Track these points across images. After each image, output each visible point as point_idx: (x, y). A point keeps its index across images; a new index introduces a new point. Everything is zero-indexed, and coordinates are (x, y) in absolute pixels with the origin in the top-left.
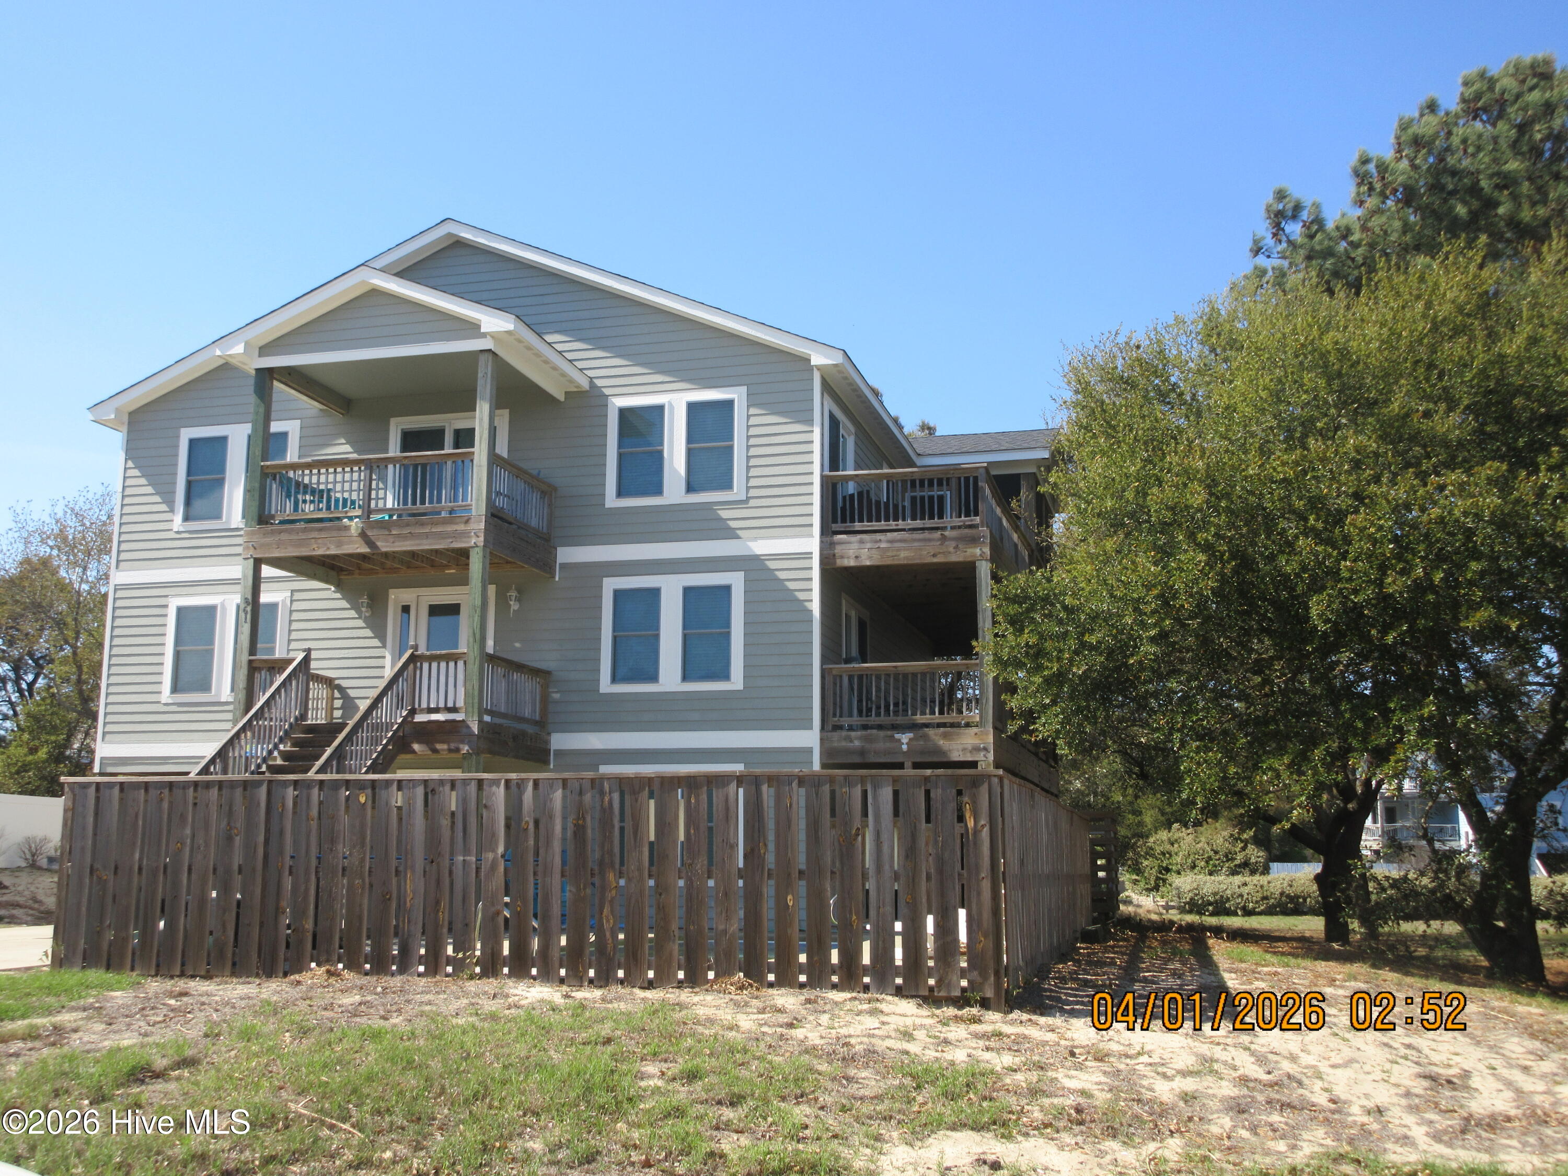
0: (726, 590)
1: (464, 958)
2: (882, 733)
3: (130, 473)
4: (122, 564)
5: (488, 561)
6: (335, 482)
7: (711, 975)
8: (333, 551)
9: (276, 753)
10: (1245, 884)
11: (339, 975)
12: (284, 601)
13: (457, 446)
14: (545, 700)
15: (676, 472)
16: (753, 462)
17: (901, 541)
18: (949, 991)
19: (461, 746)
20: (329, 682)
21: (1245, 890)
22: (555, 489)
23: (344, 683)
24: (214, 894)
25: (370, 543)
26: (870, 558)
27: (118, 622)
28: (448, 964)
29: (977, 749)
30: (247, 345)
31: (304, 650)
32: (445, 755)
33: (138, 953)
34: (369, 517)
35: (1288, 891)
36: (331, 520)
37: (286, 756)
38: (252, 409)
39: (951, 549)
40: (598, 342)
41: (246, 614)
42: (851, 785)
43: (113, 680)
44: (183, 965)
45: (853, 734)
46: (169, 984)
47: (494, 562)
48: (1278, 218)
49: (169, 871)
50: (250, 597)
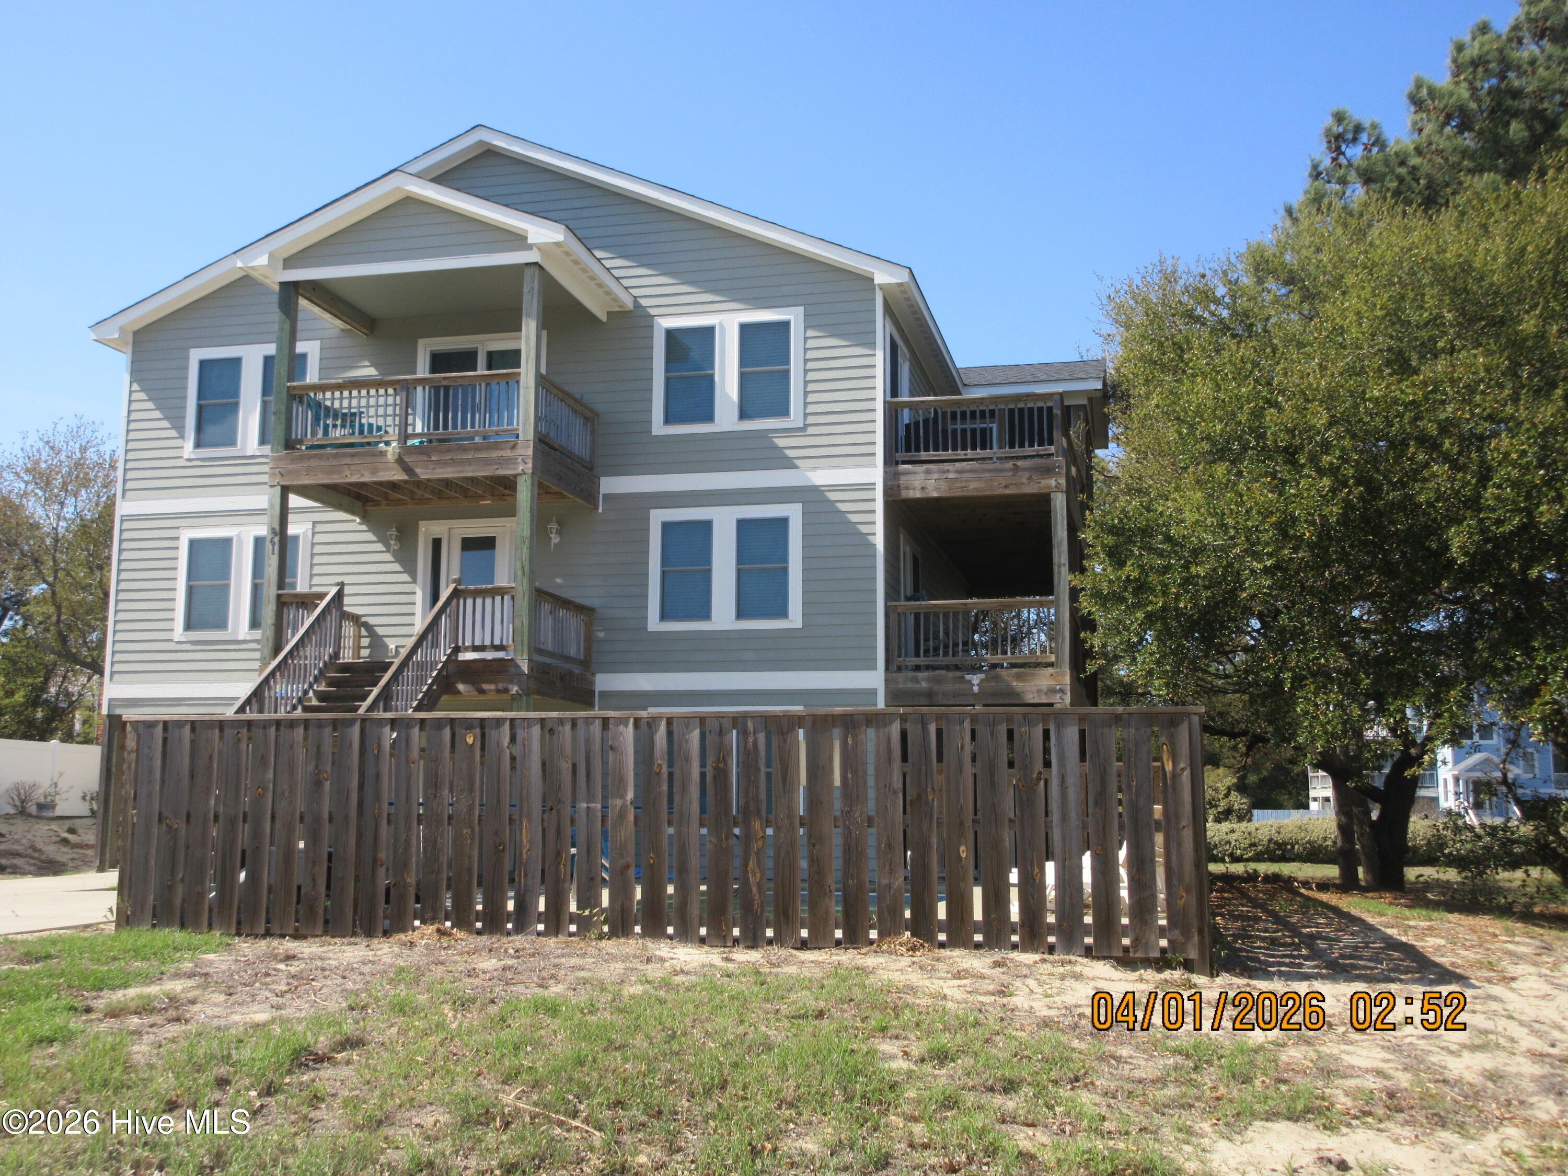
0: (782, 523)
1: (591, 916)
2: (951, 674)
3: (135, 396)
4: (128, 493)
5: (536, 491)
6: (368, 407)
7: (873, 934)
8: (368, 478)
9: (311, 694)
10: (1233, 831)
11: (450, 935)
12: (305, 533)
13: (490, 367)
14: (589, 639)
15: (727, 397)
16: (811, 387)
17: (970, 471)
18: (1146, 952)
19: (510, 686)
20: (356, 619)
21: (1233, 837)
22: (597, 415)
23: (372, 621)
24: (301, 845)
25: (408, 470)
26: (937, 489)
27: (125, 555)
28: (571, 922)
29: (1052, 691)
30: (271, 256)
31: (337, 584)
32: (491, 696)
33: (216, 910)
34: (405, 442)
35: (1276, 837)
36: (362, 445)
37: (321, 696)
38: (276, 327)
39: (1024, 480)
40: (643, 259)
41: (273, 545)
42: (1031, 724)
43: (121, 616)
44: (268, 922)
45: (920, 675)
46: (263, 945)
47: (542, 490)
48: (1336, 142)
49: (249, 818)
50: (277, 527)
